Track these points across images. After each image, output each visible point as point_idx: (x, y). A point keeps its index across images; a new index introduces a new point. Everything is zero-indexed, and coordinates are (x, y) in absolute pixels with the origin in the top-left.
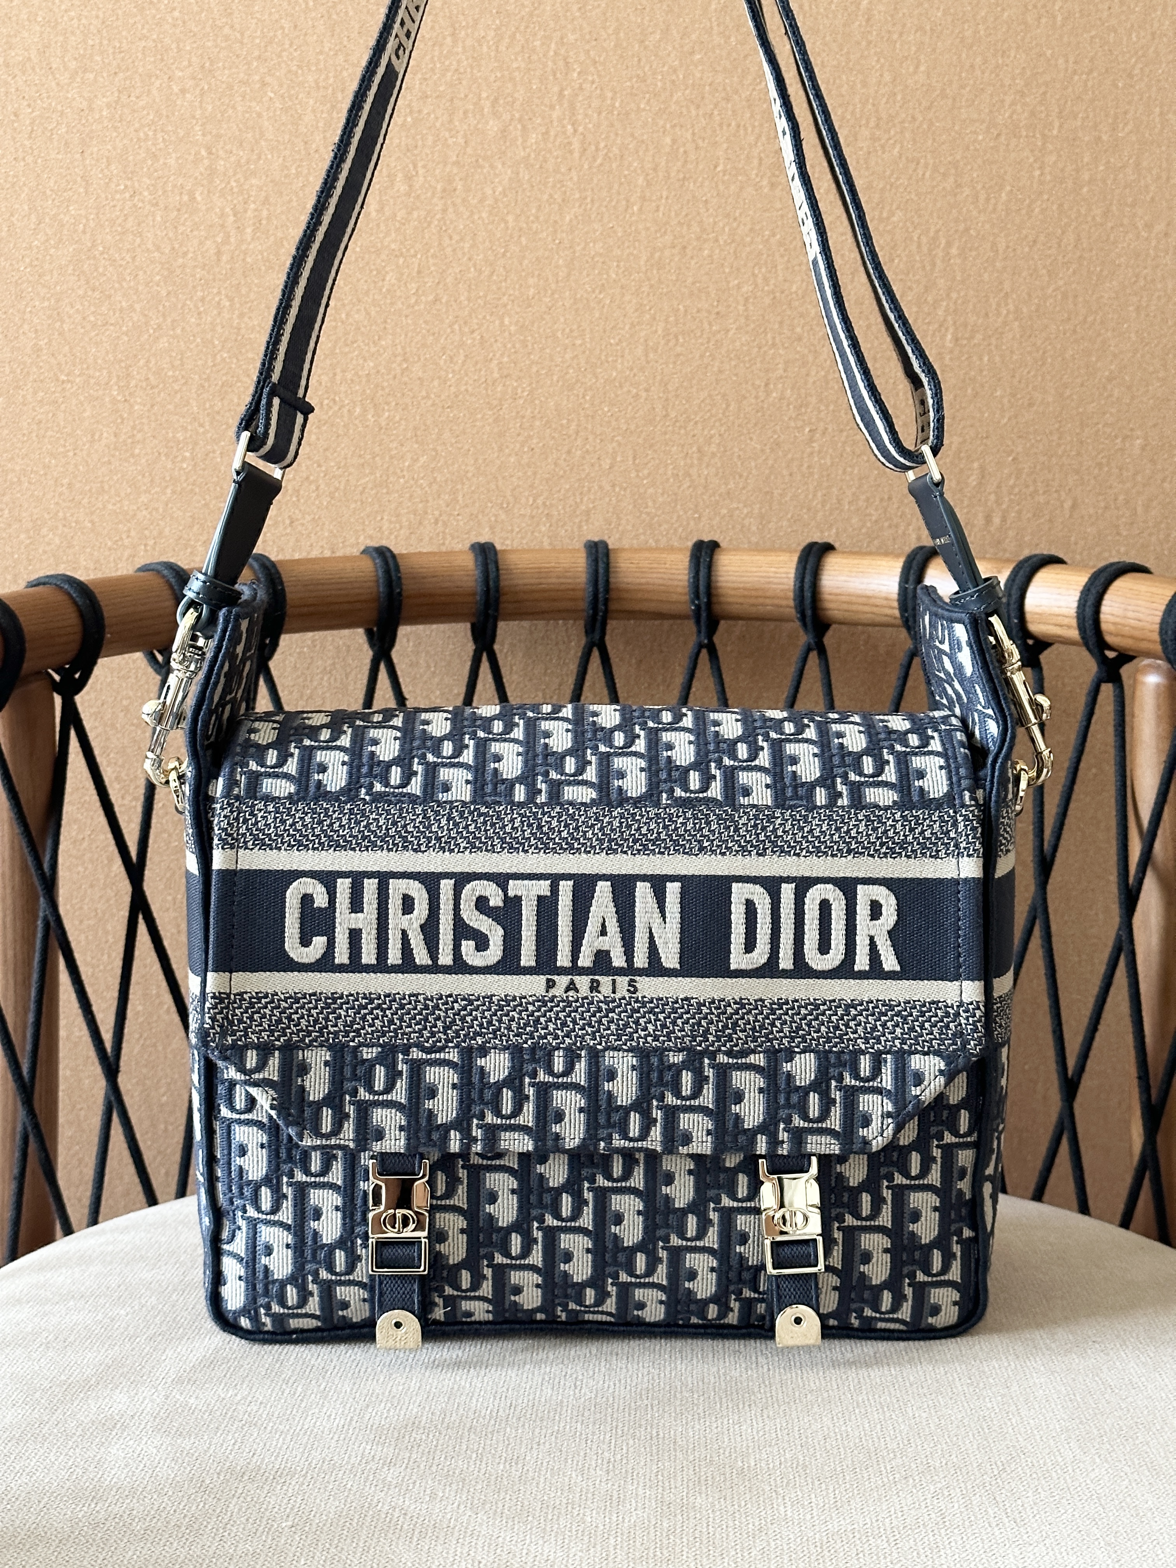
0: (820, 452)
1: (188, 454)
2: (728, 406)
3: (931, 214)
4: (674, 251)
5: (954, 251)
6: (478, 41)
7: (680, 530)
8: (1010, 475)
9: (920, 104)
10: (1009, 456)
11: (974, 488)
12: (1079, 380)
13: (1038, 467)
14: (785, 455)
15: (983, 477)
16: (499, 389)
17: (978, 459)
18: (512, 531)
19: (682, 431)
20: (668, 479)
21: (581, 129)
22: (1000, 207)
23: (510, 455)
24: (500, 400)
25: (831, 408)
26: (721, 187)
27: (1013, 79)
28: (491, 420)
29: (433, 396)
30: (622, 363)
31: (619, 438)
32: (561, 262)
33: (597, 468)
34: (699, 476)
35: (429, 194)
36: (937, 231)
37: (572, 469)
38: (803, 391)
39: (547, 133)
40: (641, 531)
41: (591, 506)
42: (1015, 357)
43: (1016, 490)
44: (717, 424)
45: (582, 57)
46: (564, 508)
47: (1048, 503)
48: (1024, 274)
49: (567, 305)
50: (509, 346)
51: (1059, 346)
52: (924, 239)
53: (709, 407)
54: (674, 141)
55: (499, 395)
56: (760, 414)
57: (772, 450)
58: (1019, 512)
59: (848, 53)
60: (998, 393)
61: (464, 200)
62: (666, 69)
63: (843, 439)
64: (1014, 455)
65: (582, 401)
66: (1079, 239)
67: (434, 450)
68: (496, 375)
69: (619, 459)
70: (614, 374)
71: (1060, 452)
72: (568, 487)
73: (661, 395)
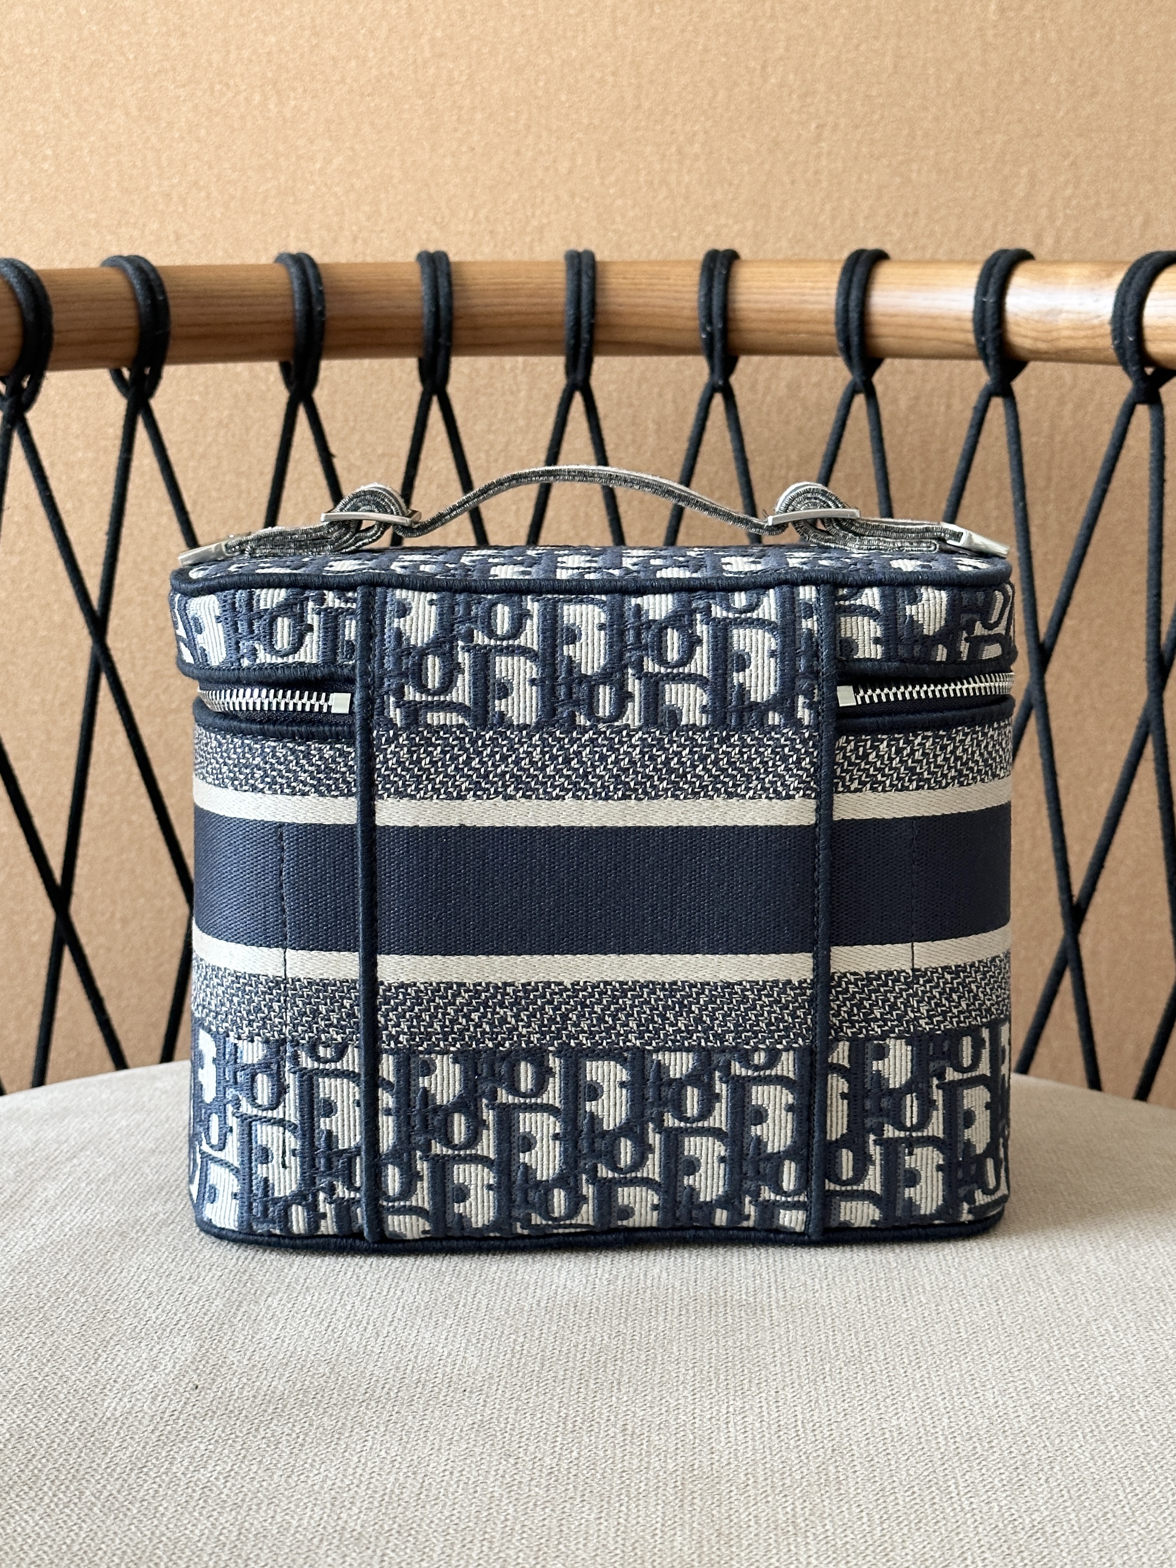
0: (829, 153)
1: (49, 152)
2: (715, 95)
8: (1067, 182)
10: (1065, 159)
11: (1021, 200)
13: (1102, 174)
14: (786, 158)
15: (1033, 186)
16: (432, 71)
17: (1027, 164)
19: (659, 127)
20: (640, 188)
23: (444, 156)
24: (433, 86)
25: (844, 96)
28: (421, 112)
29: (349, 81)
30: (584, 39)
31: (579, 135)
33: (552, 173)
34: (679, 183)
37: (521, 175)
38: (809, 76)
43: (1074, 202)
44: (702, 119)
46: (511, 224)
47: (1113, 218)
50: (444, 17)
53: (691, 97)
55: (431, 80)
56: (754, 106)
57: (770, 151)
58: (1077, 231)
60: (1053, 80)
63: (858, 137)
64: (1072, 158)
65: (534, 87)
67: (352, 149)
68: (427, 54)
69: (579, 161)
70: (574, 53)
71: (1130, 153)
72: (515, 196)
73: (633, 81)
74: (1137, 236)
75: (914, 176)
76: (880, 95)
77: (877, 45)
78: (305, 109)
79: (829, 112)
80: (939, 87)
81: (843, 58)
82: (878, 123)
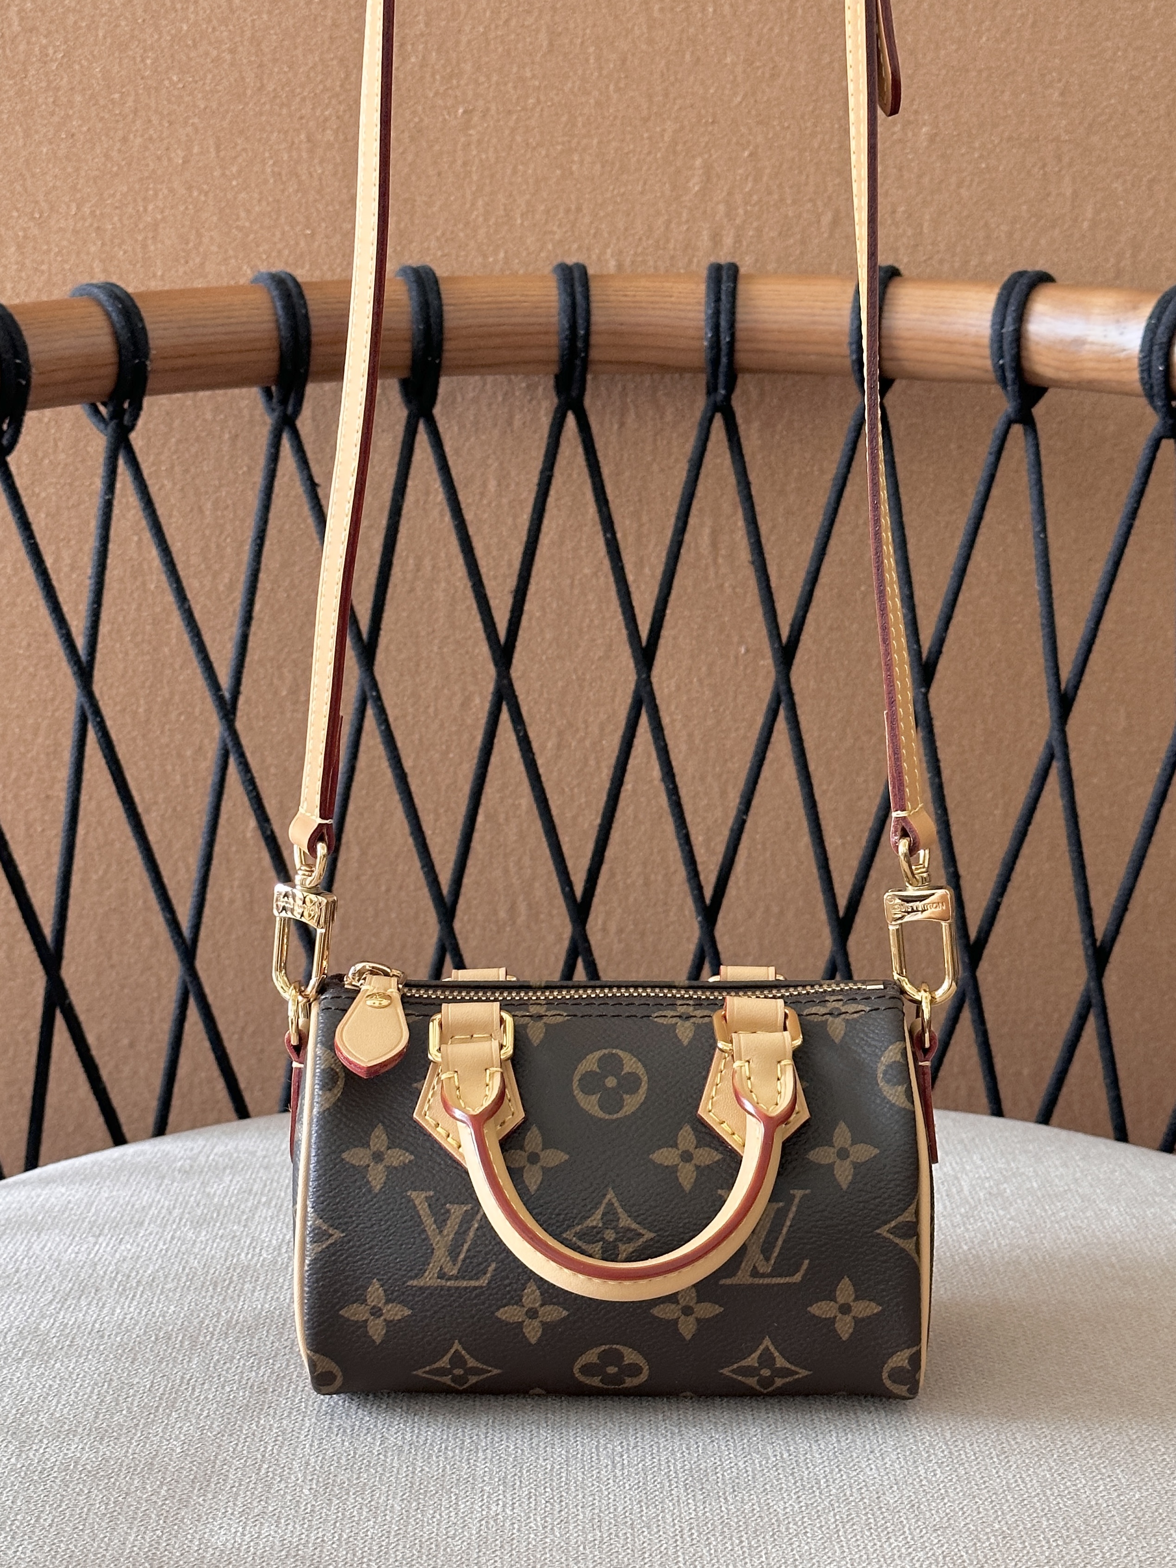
0: (480, 142)
7: (286, 252)
8: (746, 177)
10: (744, 150)
11: (696, 194)
13: (785, 166)
14: (431, 147)
15: (708, 179)
16: (22, 47)
17: (701, 154)
18: (49, 251)
19: (284, 111)
20: (266, 182)
23: (41, 143)
24: (24, 64)
25: (495, 78)
28: (12, 93)
30: (197, 14)
31: (196, 120)
33: (165, 163)
34: (310, 175)
37: (129, 165)
38: (454, 55)
40: (231, 253)
41: (159, 217)
43: (755, 198)
46: (120, 220)
47: (799, 216)
55: (22, 57)
57: (412, 139)
58: (759, 230)
60: (728, 60)
63: (511, 124)
64: (751, 148)
65: (141, 66)
68: (16, 28)
69: (196, 150)
70: (185, 28)
72: (125, 189)
73: (253, 59)
74: (826, 235)
75: (575, 167)
76: (534, 76)
77: (529, 21)
79: (477, 96)
80: (600, 68)
81: (492, 35)
82: (533, 109)
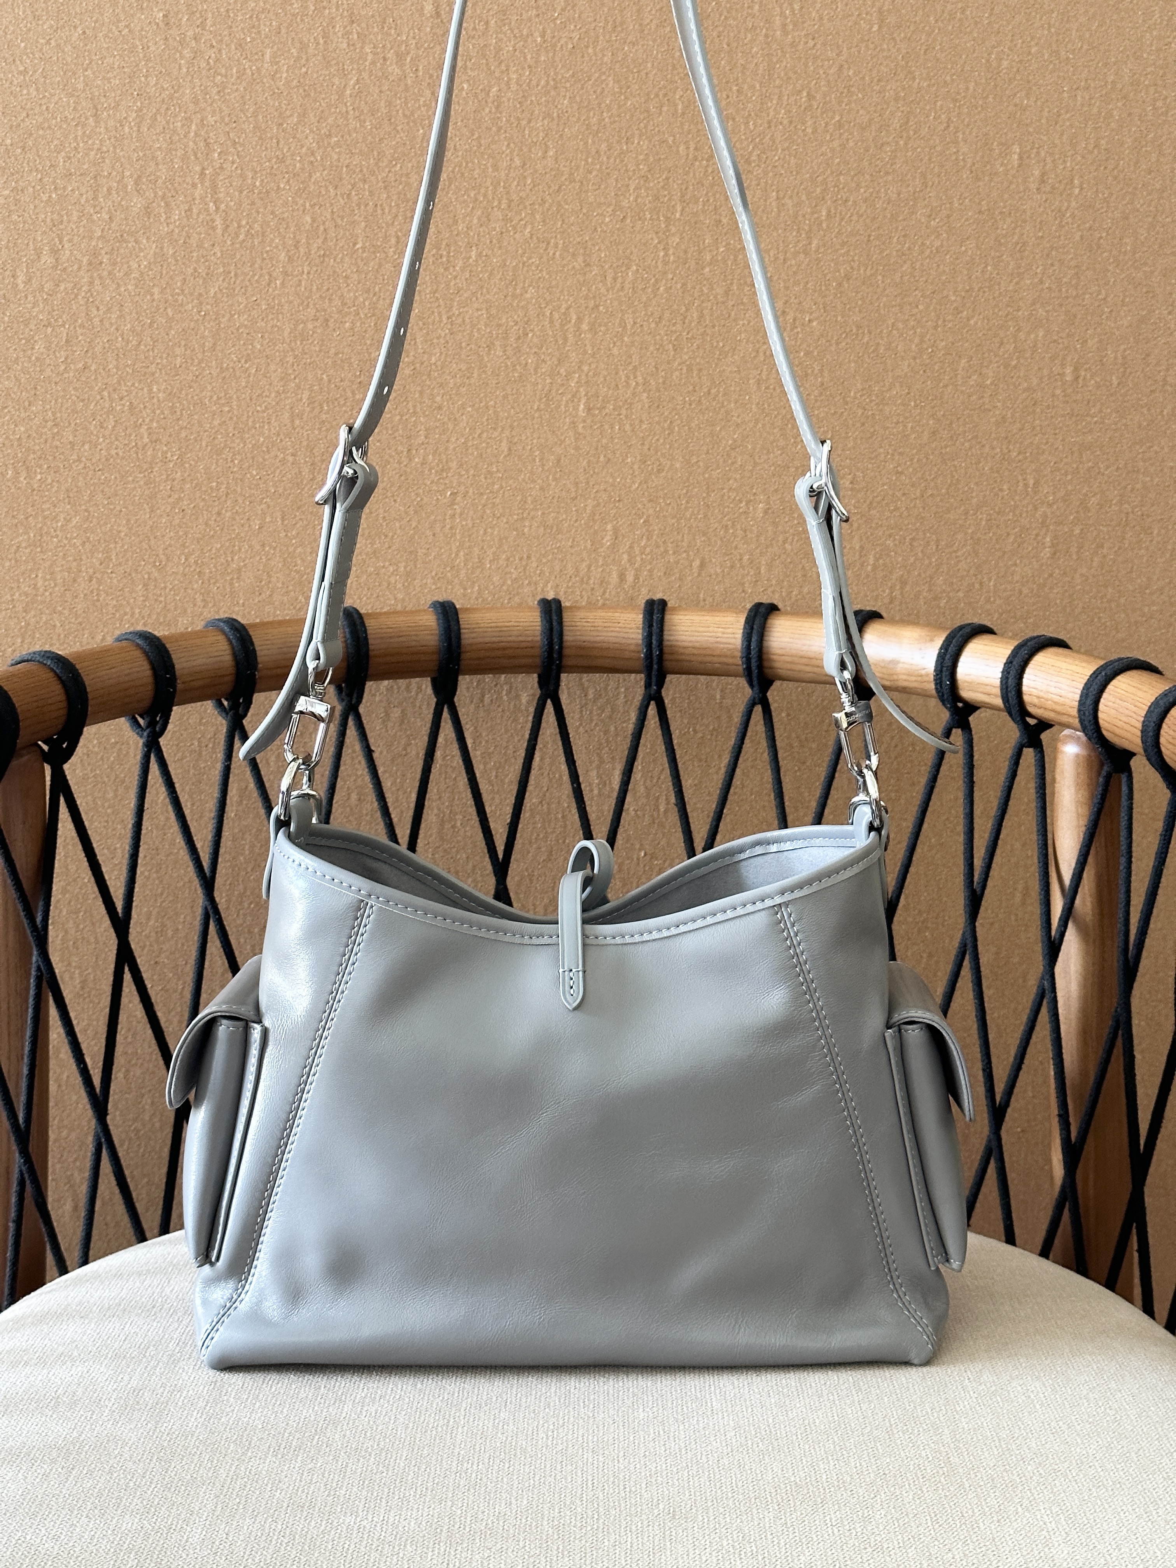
0: (461, 514)
3: (562, 292)
4: (318, 324)
5: (585, 327)
6: (120, 122)
8: (642, 537)
9: (550, 187)
10: (640, 518)
11: (608, 548)
12: (705, 448)
13: (668, 529)
14: (428, 517)
15: (616, 538)
16: (149, 453)
17: (611, 521)
18: (165, 588)
21: (223, 206)
22: (627, 285)
23: (161, 516)
24: (151, 463)
25: (472, 472)
26: (361, 264)
27: (638, 165)
28: (142, 483)
29: (84, 459)
30: (270, 430)
31: (268, 500)
32: (206, 333)
33: (246, 529)
35: (76, 267)
36: (568, 309)
37: (222, 530)
38: (444, 457)
39: (190, 210)
41: (242, 564)
42: (644, 426)
43: (648, 550)
45: (222, 139)
46: (215, 567)
47: (677, 563)
48: (651, 348)
49: (215, 374)
50: (158, 412)
51: (685, 415)
52: (556, 316)
54: (314, 220)
55: (149, 459)
57: (416, 512)
59: (480, 137)
60: (629, 460)
61: (110, 273)
62: (304, 149)
63: (483, 502)
64: (645, 517)
65: (231, 465)
66: (701, 316)
67: (86, 510)
68: (146, 440)
69: (268, 520)
70: (261, 440)
71: (688, 515)
72: (218, 546)
75: (526, 530)
76: (498, 471)
77: (496, 434)
78: (49, 481)
79: (459, 484)
80: (543, 465)
81: (470, 444)
82: (498, 491)
